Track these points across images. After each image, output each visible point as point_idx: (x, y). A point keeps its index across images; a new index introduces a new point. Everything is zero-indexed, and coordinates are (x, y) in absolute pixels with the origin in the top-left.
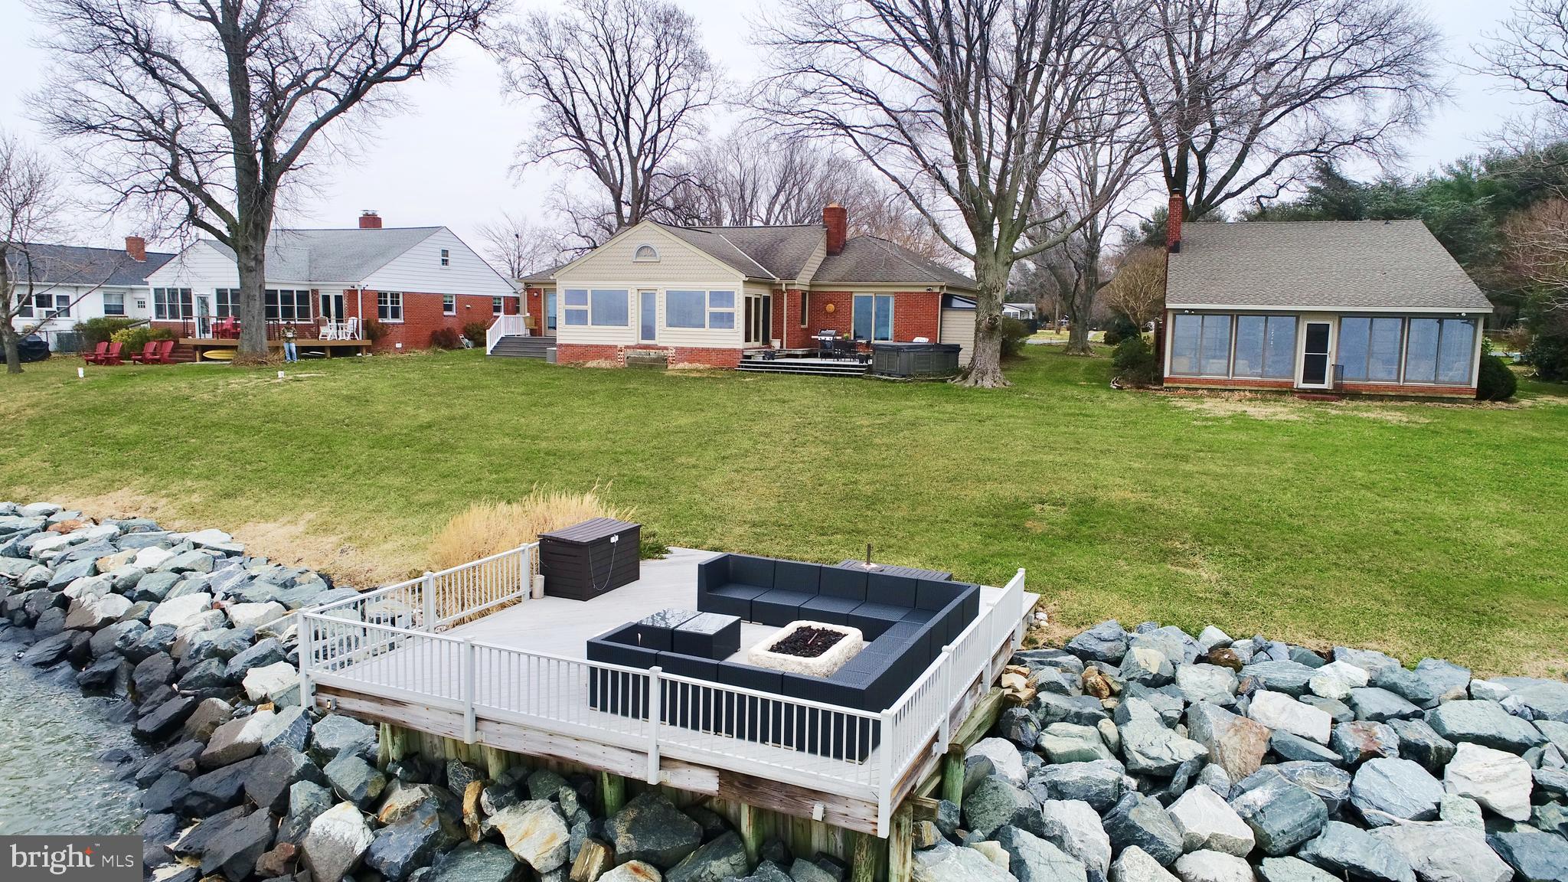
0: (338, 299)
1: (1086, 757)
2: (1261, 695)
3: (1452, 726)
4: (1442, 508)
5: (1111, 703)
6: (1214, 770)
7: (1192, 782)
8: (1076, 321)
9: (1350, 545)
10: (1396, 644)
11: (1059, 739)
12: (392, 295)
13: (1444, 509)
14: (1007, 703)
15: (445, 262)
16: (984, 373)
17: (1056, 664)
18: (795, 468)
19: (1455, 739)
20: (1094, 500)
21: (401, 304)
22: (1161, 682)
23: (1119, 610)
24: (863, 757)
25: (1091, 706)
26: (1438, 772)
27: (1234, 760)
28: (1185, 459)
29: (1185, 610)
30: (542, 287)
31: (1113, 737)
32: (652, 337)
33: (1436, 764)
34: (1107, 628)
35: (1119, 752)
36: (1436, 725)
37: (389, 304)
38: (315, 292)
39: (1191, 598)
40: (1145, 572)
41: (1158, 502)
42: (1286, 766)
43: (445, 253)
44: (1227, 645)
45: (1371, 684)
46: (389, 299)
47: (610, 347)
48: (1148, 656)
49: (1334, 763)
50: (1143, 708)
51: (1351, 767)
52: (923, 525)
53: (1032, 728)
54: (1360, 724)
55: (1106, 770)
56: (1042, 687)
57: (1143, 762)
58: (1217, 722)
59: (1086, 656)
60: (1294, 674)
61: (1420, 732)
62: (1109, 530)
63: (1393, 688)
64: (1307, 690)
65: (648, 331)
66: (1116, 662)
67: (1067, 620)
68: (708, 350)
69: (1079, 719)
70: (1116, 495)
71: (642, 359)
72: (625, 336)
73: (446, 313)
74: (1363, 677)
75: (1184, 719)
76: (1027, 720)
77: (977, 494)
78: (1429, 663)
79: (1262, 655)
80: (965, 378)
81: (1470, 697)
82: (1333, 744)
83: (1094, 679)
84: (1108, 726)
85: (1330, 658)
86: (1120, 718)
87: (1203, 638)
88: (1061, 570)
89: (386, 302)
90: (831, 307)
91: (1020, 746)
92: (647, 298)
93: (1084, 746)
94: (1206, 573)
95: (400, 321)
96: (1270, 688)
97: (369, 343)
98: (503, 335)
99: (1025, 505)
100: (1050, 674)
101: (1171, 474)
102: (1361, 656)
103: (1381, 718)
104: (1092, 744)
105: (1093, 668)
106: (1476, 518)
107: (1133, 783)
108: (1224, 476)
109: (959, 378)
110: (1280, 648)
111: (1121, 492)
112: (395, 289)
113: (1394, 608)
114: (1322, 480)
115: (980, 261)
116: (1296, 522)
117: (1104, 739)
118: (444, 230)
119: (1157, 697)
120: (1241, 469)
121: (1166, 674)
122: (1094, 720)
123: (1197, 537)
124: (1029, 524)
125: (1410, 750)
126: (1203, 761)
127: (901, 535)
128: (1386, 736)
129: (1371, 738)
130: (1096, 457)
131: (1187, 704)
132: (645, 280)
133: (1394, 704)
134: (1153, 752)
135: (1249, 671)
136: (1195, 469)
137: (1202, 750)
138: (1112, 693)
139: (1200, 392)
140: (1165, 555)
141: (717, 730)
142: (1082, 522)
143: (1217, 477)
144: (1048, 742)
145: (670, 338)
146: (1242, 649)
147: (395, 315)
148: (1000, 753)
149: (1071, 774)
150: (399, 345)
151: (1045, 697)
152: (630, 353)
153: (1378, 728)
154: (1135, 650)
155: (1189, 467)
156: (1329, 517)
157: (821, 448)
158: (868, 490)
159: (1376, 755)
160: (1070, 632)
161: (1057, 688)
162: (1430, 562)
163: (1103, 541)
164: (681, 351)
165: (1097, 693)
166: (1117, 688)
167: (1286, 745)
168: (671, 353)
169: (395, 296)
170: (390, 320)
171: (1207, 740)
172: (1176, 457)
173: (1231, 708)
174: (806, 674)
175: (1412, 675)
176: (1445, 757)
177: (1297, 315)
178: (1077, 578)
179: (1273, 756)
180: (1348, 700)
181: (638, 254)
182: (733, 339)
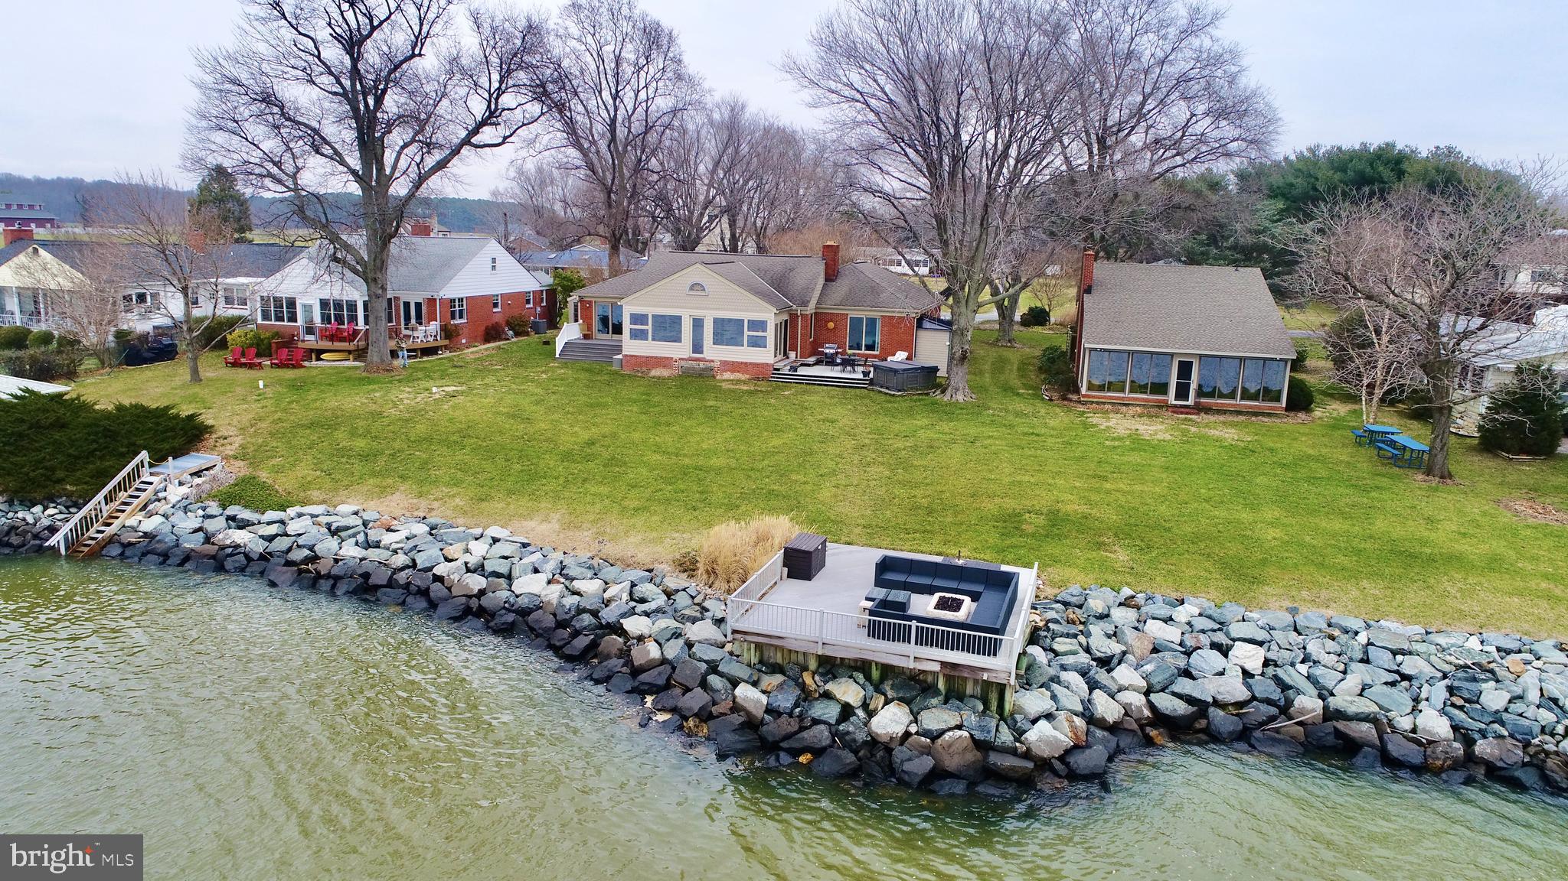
0: (418, 305)
1: (1074, 653)
2: (1149, 622)
3: (1234, 635)
4: (1244, 515)
5: (1081, 627)
6: (1129, 657)
7: (1119, 663)
8: (1004, 318)
9: (1196, 539)
10: (1214, 594)
11: (1061, 644)
12: (459, 300)
13: (1246, 516)
14: (1036, 629)
15: (494, 267)
16: (957, 390)
17: (1052, 609)
18: (872, 484)
19: (1234, 640)
20: (1058, 511)
21: (465, 308)
22: (1103, 617)
23: (1079, 579)
24: (995, 655)
25: (1073, 630)
26: (1226, 656)
27: (1138, 652)
28: (1105, 479)
29: (1111, 578)
30: (593, 300)
31: (1085, 644)
32: (702, 352)
33: (1224, 651)
34: (1075, 589)
35: (1088, 650)
36: (1227, 634)
37: (457, 308)
38: (397, 299)
39: (1114, 571)
40: (1090, 556)
41: (1093, 512)
42: (1161, 654)
43: (494, 260)
44: (1133, 597)
45: (1200, 615)
46: (457, 303)
47: (667, 358)
48: (1096, 604)
49: (1182, 652)
50: (1097, 629)
51: (1188, 654)
52: (964, 527)
53: (1048, 641)
54: (1194, 634)
55: (1083, 658)
56: (1048, 621)
57: (1099, 654)
58: (1130, 635)
59: (1066, 604)
60: (1165, 611)
61: (1220, 638)
62: (1069, 531)
63: (1210, 617)
64: (1171, 619)
65: (697, 347)
66: (1080, 607)
67: (1053, 584)
68: (746, 363)
69: (1068, 636)
70: (1069, 508)
71: (694, 369)
72: (680, 351)
73: (495, 310)
74: (1197, 611)
75: (1115, 634)
76: (1046, 637)
77: (990, 506)
78: (1228, 604)
79: (1150, 601)
80: (943, 392)
81: (1244, 620)
82: (1181, 644)
83: (1071, 616)
84: (1082, 639)
85: (1182, 602)
86: (1088, 635)
87: (1122, 593)
88: (1046, 555)
89: (454, 306)
90: (831, 325)
91: (1045, 649)
92: (698, 324)
93: (1073, 648)
94: (1121, 556)
95: (465, 322)
96: (1154, 618)
97: (447, 342)
98: (566, 341)
99: (1020, 515)
100: (1051, 615)
101: (1098, 491)
102: (1197, 601)
103: (1203, 631)
104: (1077, 647)
105: (1070, 610)
106: (1261, 522)
107: (1095, 664)
108: (1129, 492)
109: (938, 392)
110: (1159, 598)
111: (1073, 506)
112: (460, 296)
113: (1214, 575)
114: (1183, 496)
115: (955, 309)
116: (1168, 525)
117: (1081, 645)
119: (1101, 623)
120: (1138, 488)
121: (1106, 613)
122: (1075, 636)
123: (1116, 535)
124: (1024, 527)
125: (1215, 646)
126: (1124, 653)
127: (953, 533)
128: (1204, 640)
129: (1198, 640)
130: (1054, 478)
131: (1116, 627)
132: (697, 308)
133: (1211, 625)
134: (1103, 650)
135: (1144, 610)
136: (1113, 487)
137: (1124, 648)
138: (1081, 623)
139: (1106, 406)
140: (1100, 545)
141: (932, 645)
142: (1054, 526)
143: (1124, 493)
144: (1056, 647)
145: (715, 353)
146: (1140, 598)
147: (461, 317)
148: (1035, 651)
149: (1069, 660)
150: (464, 340)
151: (1051, 625)
152: (683, 363)
153: (1202, 636)
154: (1090, 600)
155: (1108, 486)
156: (1185, 522)
157: (881, 468)
158: (925, 502)
159: (1200, 648)
160: (1056, 591)
161: (1056, 621)
162: (1234, 549)
163: (1066, 537)
164: (724, 363)
165: (1074, 623)
166: (1083, 620)
167: (1160, 645)
168: (716, 365)
169: (461, 300)
170: (458, 321)
171: (1125, 644)
172: (1099, 477)
173: (1136, 628)
174: (956, 619)
175: (1219, 611)
176: (1229, 648)
177: (1172, 355)
178: (1056, 561)
179: (1155, 650)
180: (1189, 623)
181: (692, 288)
182: (766, 355)
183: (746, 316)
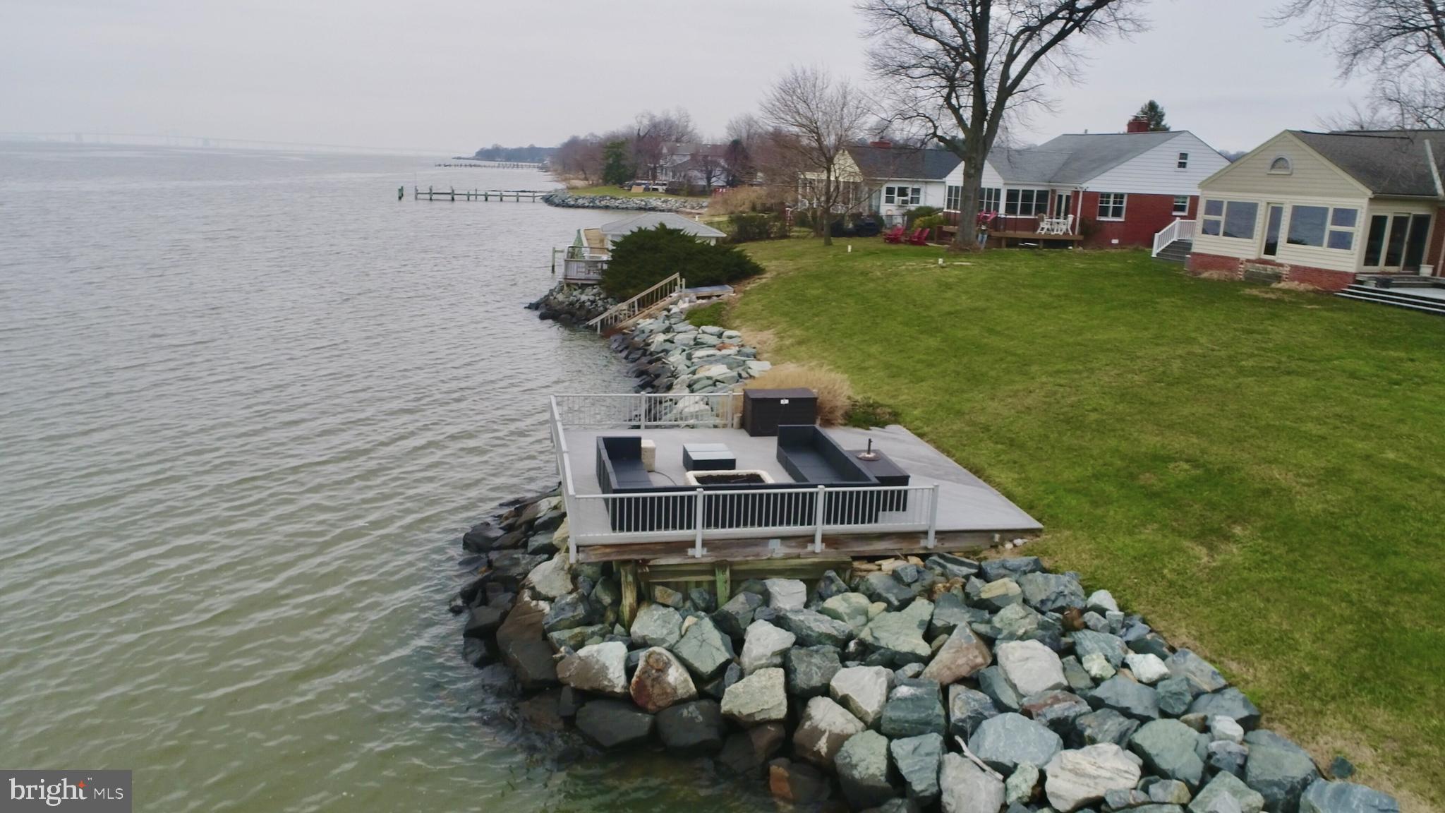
0: (1068, 197)
12: (1116, 196)
15: (1182, 165)
21: (1124, 205)
32: (1273, 253)
37: (1111, 205)
38: (1054, 191)
43: (1184, 156)
46: (1112, 199)
47: (1234, 259)
65: (1271, 248)
68: (1321, 270)
71: (1260, 274)
72: (1247, 249)
82: (1026, 697)
89: (1108, 202)
92: (1276, 212)
95: (1121, 219)
97: (1081, 238)
98: (1175, 239)
110: (1138, 629)
112: (1118, 191)
118: (1186, 134)
132: (1277, 193)
145: (1288, 255)
147: (1117, 214)
150: (1115, 241)
152: (1249, 266)
164: (1295, 269)
168: (1285, 271)
169: (1119, 197)
170: (1109, 219)
181: (1273, 166)
182: (1349, 261)
183: (1333, 203)
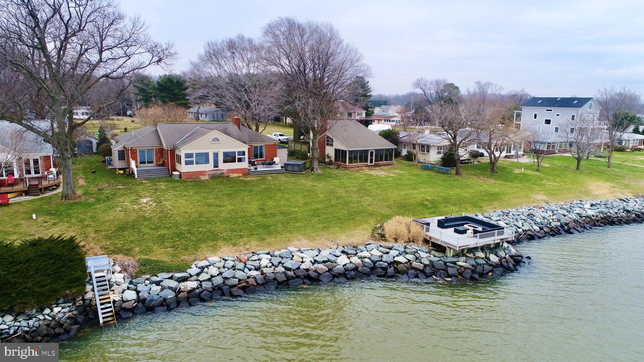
16: (317, 169)
30: (137, 148)
32: (218, 167)
47: (203, 171)
65: (216, 165)
68: (237, 169)
71: (215, 174)
72: (209, 167)
80: (312, 170)
92: (216, 155)
132: (216, 149)
145: (224, 167)
152: (210, 172)
164: (228, 170)
168: (225, 171)
177: (369, 150)
181: (213, 140)
182: (245, 165)
183: (236, 150)
